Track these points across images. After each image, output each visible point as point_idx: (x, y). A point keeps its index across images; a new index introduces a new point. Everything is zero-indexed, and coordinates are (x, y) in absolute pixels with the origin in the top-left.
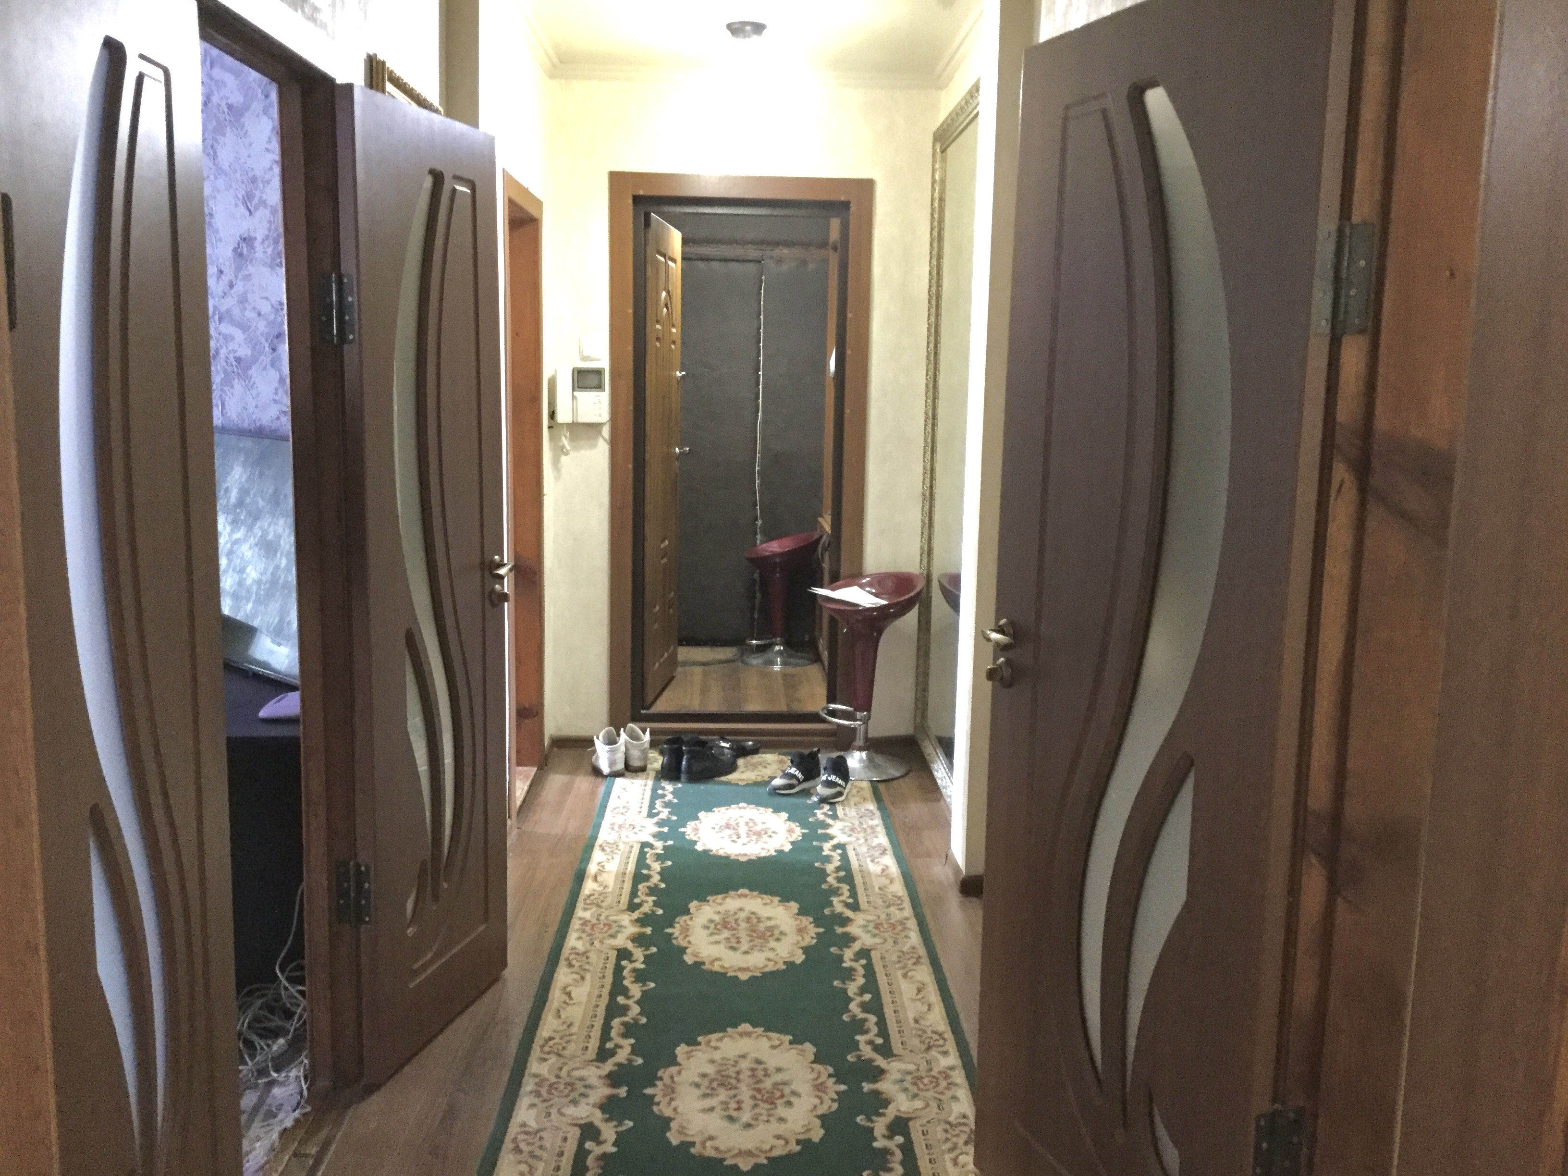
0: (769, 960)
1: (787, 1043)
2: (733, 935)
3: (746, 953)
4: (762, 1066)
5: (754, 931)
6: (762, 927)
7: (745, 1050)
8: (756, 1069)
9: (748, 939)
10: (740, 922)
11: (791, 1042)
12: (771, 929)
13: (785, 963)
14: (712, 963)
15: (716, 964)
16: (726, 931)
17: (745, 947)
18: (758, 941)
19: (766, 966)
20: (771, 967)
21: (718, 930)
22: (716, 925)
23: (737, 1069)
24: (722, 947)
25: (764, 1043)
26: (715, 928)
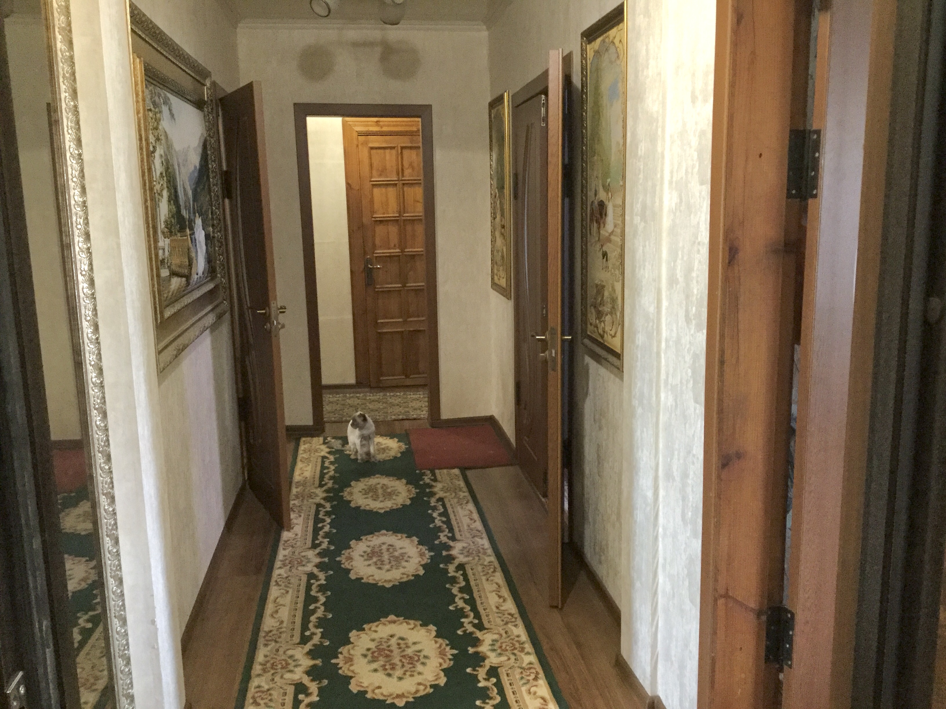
0: (376, 631)
1: (364, 578)
2: (404, 651)
3: (392, 636)
4: (378, 566)
5: (387, 656)
6: (382, 661)
7: (388, 573)
8: (381, 564)
9: (391, 648)
10: (400, 664)
11: (362, 578)
12: (374, 660)
13: (364, 630)
14: (415, 626)
15: (412, 626)
16: (411, 655)
17: (393, 641)
18: (384, 646)
19: (377, 626)
20: (373, 626)
21: (416, 655)
22: (419, 659)
23: (391, 564)
24: (410, 641)
25: (377, 578)
26: (419, 656)
